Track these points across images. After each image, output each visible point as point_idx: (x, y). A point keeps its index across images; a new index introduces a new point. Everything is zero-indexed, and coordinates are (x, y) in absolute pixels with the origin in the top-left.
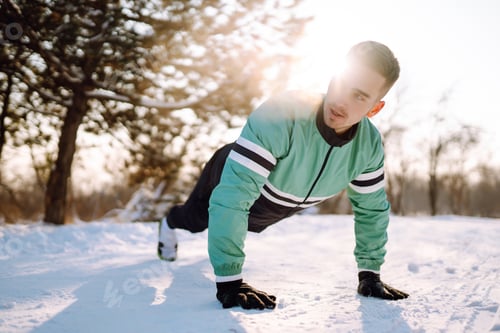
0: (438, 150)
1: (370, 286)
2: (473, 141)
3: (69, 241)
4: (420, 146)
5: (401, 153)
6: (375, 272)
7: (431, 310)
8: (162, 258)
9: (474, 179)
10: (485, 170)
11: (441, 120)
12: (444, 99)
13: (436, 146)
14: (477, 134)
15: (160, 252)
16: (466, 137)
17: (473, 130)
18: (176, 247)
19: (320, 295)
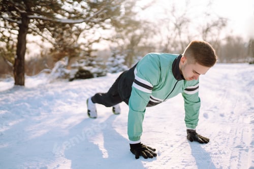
0: (207, 30)
1: (193, 137)
2: (224, 25)
3: (40, 107)
4: (198, 28)
5: (188, 32)
6: (194, 129)
7: (222, 152)
8: (91, 118)
9: (224, 43)
10: (229, 39)
11: (209, 15)
12: (210, 4)
13: (205, 28)
14: (226, 22)
15: (89, 114)
16: (220, 23)
17: (224, 20)
18: (96, 111)
19: (173, 144)
